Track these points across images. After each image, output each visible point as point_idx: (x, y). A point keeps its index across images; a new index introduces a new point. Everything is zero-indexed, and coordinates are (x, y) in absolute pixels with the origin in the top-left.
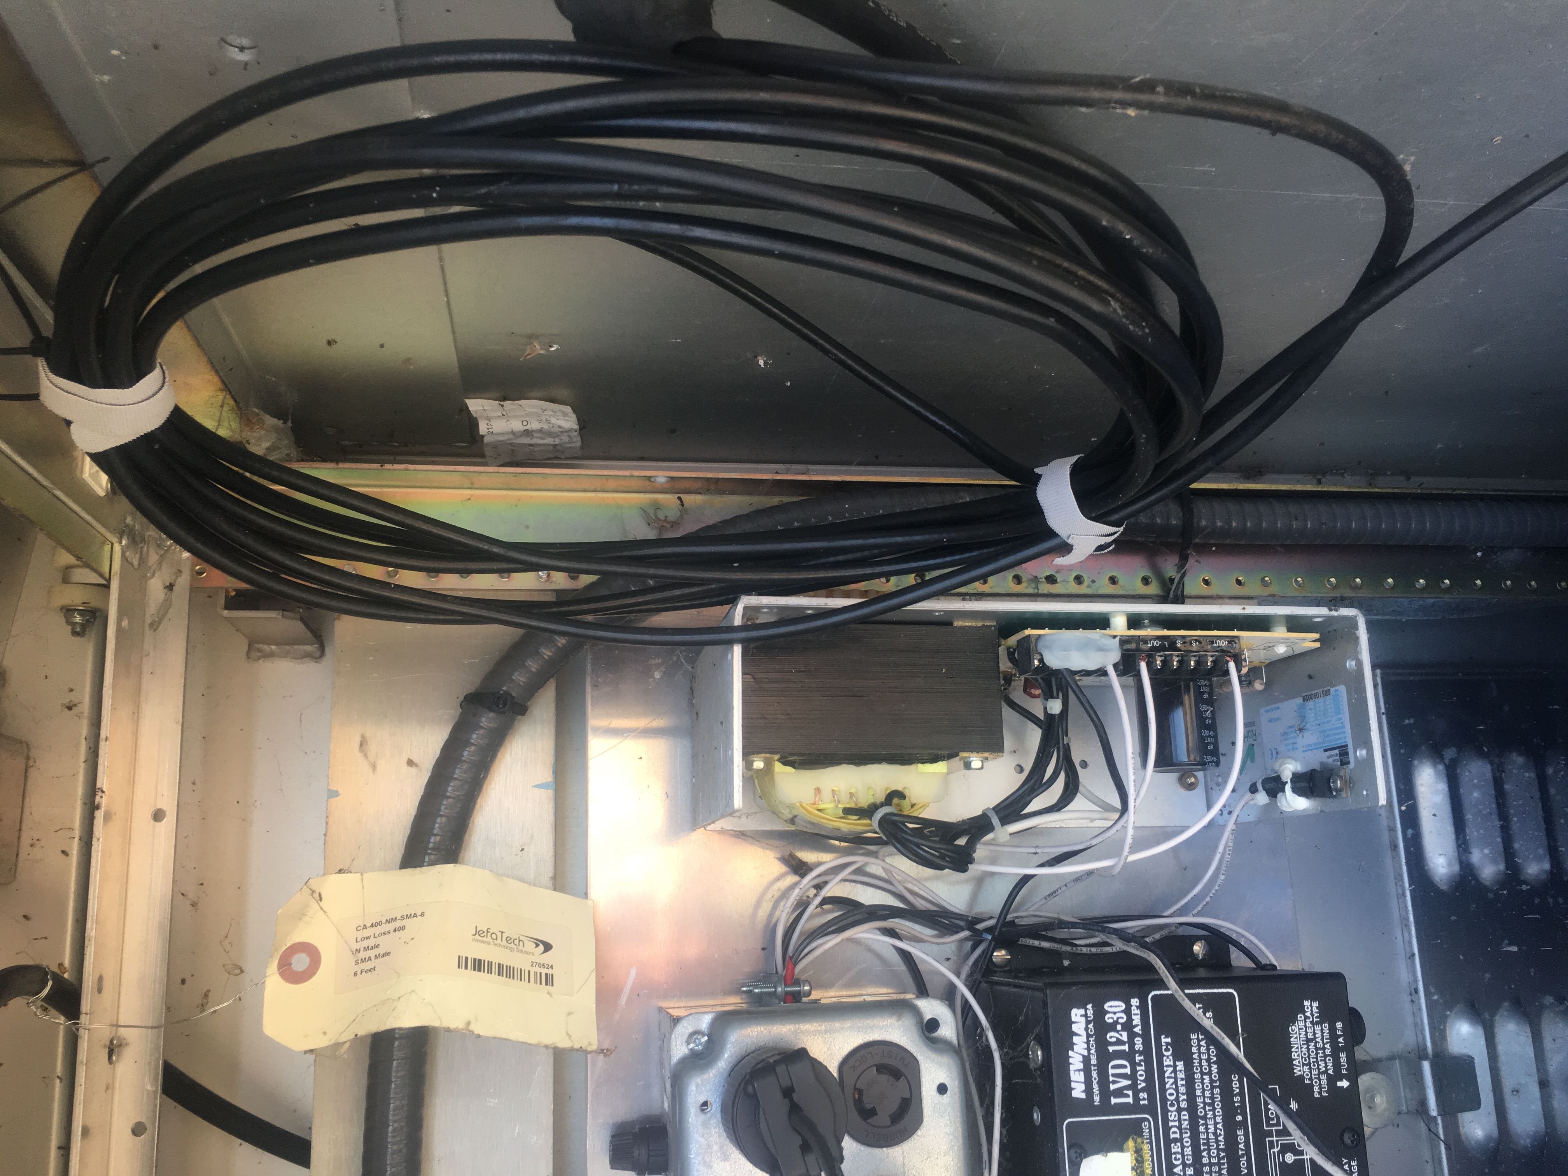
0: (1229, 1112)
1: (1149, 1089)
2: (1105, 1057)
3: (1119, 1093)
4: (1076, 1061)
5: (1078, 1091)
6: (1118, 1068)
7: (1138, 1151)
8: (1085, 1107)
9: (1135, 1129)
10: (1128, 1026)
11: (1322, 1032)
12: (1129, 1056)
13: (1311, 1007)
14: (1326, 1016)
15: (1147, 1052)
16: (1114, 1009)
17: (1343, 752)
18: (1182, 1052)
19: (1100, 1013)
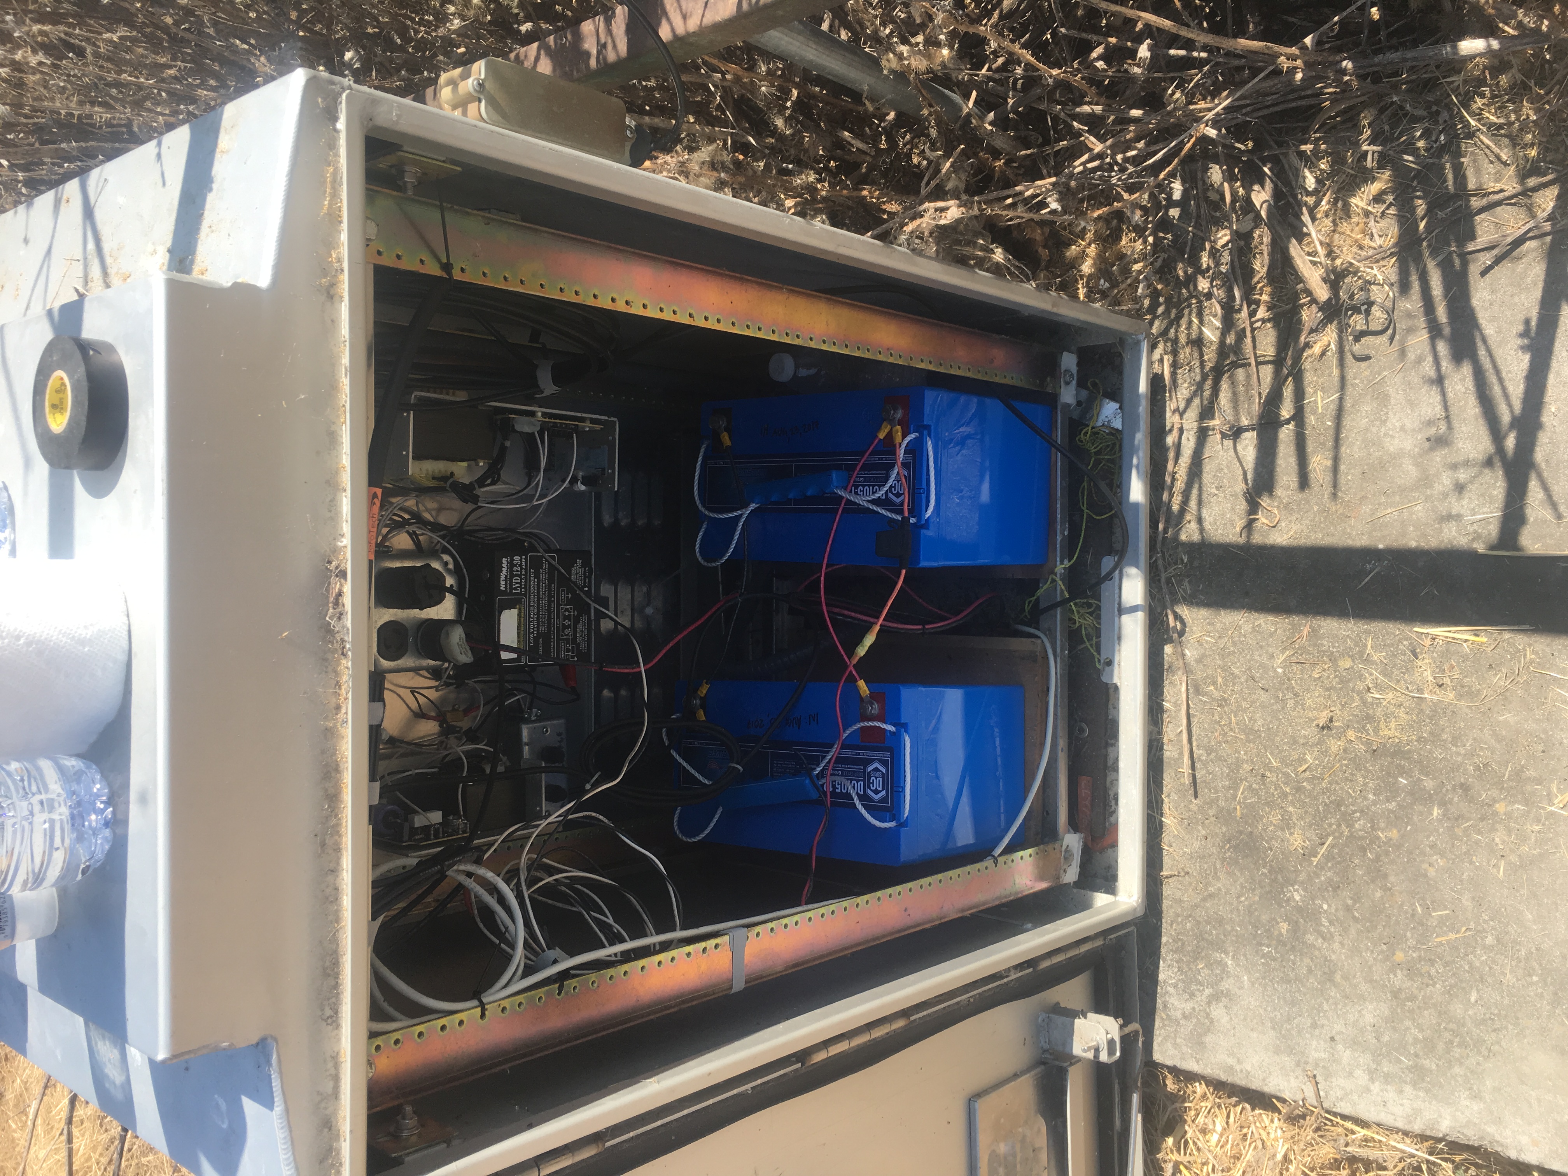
0: (550, 596)
1: (525, 588)
2: (512, 576)
3: (516, 589)
4: (503, 577)
5: (502, 588)
6: (517, 580)
7: (520, 610)
8: (504, 593)
9: (519, 601)
10: (521, 565)
11: (581, 571)
12: (520, 576)
13: (579, 561)
14: (583, 565)
15: (526, 575)
16: (517, 558)
17: (603, 470)
18: (537, 576)
19: (512, 560)
